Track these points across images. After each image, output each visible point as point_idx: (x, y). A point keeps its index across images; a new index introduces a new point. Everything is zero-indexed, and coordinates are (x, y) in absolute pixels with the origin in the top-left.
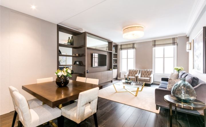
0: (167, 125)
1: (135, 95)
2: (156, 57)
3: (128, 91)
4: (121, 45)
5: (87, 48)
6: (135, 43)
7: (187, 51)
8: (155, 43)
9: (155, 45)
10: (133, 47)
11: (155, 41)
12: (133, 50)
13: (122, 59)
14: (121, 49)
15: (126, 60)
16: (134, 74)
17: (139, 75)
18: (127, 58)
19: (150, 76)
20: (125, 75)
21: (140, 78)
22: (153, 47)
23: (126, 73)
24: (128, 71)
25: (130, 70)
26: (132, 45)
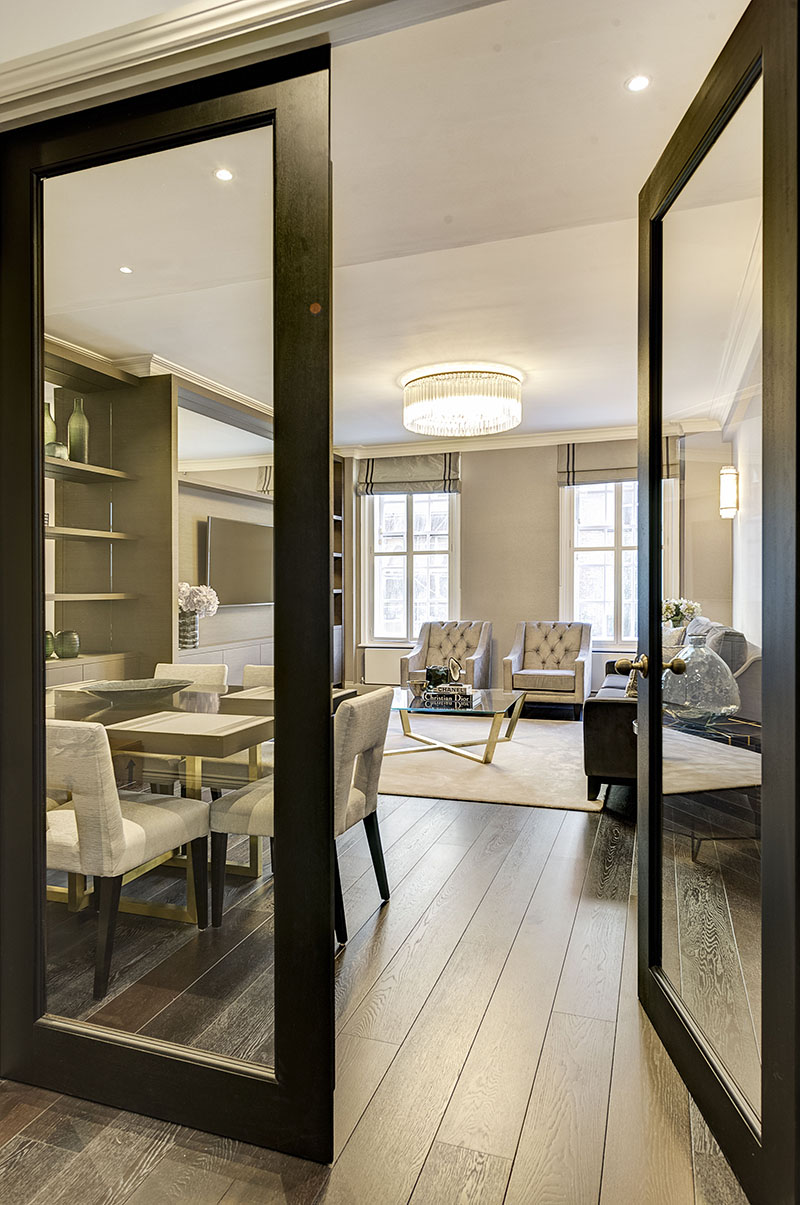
0: (632, 838)
1: (481, 758)
2: (576, 545)
3: (439, 745)
4: (370, 463)
5: (181, 483)
6: (458, 453)
7: (726, 514)
8: (570, 463)
9: (571, 475)
10: (449, 484)
11: (571, 449)
12: (446, 496)
13: (373, 554)
14: (370, 487)
15: (401, 561)
16: (459, 651)
17: (513, 657)
18: (410, 553)
19: (579, 659)
20: (404, 663)
21: (522, 672)
22: (561, 484)
23: (403, 646)
24: (416, 634)
25: (429, 629)
26: (441, 468)
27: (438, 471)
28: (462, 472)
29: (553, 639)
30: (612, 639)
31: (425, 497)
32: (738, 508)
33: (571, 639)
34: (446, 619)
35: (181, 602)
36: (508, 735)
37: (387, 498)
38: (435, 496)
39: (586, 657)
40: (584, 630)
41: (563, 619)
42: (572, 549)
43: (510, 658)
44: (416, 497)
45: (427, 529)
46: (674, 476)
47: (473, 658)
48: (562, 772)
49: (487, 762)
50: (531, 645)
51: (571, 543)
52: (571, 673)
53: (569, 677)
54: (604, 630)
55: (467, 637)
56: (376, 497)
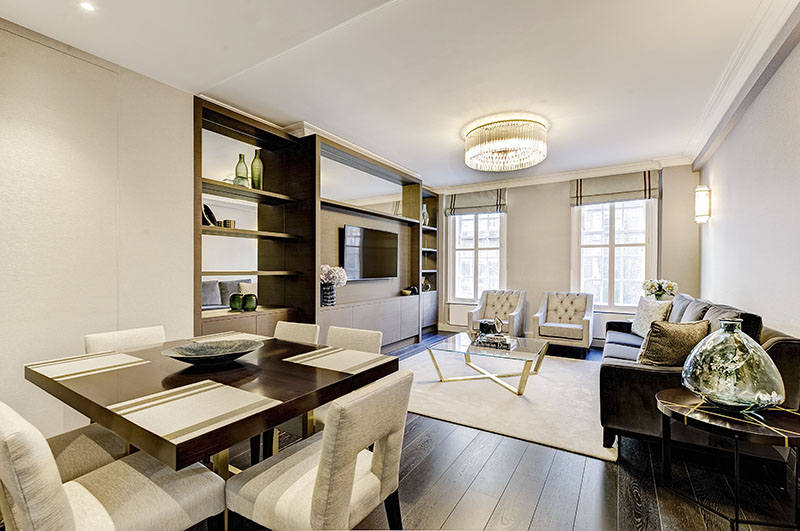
0: (655, 507)
1: (516, 391)
2: (582, 244)
3: (488, 375)
4: (453, 197)
5: (322, 203)
6: (505, 188)
7: (699, 220)
8: (579, 192)
9: (579, 199)
10: (499, 207)
11: (579, 182)
12: (498, 215)
13: (455, 250)
14: (453, 210)
15: (471, 254)
16: (505, 309)
17: (540, 315)
18: (476, 249)
19: (585, 318)
20: (470, 315)
21: (546, 324)
22: (572, 205)
23: (470, 304)
24: (479, 297)
25: (487, 294)
26: (495, 198)
27: (494, 200)
28: (508, 200)
29: (567, 303)
30: (607, 304)
31: (485, 216)
32: (710, 215)
33: (579, 304)
34: (497, 288)
35: (322, 277)
36: (536, 370)
37: (464, 217)
38: (492, 215)
39: (589, 317)
40: (587, 298)
41: (573, 291)
42: (580, 246)
43: (537, 315)
44: (480, 216)
45: (487, 235)
46: (654, 197)
47: (513, 314)
48: (577, 409)
49: (520, 394)
50: (552, 307)
51: (579, 242)
52: (580, 327)
53: (578, 330)
54: (602, 298)
55: (510, 300)
56: (457, 217)
